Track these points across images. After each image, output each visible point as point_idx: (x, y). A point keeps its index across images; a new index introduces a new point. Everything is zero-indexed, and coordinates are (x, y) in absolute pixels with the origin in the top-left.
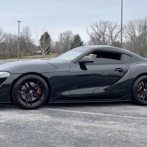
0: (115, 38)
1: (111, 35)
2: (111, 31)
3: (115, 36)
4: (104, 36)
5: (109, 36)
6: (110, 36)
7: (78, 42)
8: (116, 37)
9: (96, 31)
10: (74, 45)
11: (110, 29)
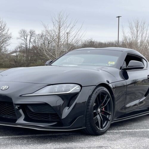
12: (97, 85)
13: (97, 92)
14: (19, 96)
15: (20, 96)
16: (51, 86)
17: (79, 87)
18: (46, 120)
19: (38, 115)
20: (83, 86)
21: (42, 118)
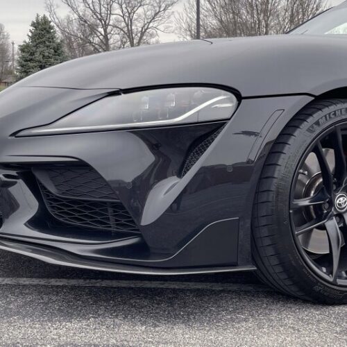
0: (141, 38)
1: (127, 25)
2: (129, 14)
3: (140, 29)
4: (105, 31)
5: (122, 30)
6: (126, 29)
7: (47, 43)
8: (143, 34)
9: (81, 14)
10: (32, 54)
11: (124, 6)
12: (317, 93)
13: (317, 123)
14: (11, 135)
15: (14, 134)
16: (123, 96)
17: (229, 100)
18: (78, 223)
19: (76, 207)
20: (243, 95)
21: (67, 217)
